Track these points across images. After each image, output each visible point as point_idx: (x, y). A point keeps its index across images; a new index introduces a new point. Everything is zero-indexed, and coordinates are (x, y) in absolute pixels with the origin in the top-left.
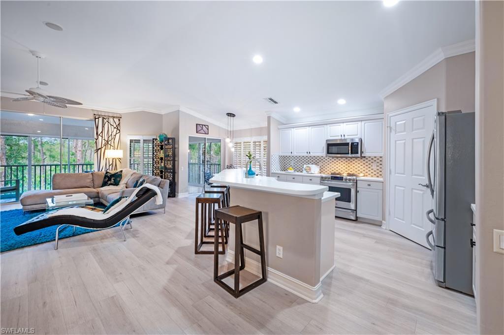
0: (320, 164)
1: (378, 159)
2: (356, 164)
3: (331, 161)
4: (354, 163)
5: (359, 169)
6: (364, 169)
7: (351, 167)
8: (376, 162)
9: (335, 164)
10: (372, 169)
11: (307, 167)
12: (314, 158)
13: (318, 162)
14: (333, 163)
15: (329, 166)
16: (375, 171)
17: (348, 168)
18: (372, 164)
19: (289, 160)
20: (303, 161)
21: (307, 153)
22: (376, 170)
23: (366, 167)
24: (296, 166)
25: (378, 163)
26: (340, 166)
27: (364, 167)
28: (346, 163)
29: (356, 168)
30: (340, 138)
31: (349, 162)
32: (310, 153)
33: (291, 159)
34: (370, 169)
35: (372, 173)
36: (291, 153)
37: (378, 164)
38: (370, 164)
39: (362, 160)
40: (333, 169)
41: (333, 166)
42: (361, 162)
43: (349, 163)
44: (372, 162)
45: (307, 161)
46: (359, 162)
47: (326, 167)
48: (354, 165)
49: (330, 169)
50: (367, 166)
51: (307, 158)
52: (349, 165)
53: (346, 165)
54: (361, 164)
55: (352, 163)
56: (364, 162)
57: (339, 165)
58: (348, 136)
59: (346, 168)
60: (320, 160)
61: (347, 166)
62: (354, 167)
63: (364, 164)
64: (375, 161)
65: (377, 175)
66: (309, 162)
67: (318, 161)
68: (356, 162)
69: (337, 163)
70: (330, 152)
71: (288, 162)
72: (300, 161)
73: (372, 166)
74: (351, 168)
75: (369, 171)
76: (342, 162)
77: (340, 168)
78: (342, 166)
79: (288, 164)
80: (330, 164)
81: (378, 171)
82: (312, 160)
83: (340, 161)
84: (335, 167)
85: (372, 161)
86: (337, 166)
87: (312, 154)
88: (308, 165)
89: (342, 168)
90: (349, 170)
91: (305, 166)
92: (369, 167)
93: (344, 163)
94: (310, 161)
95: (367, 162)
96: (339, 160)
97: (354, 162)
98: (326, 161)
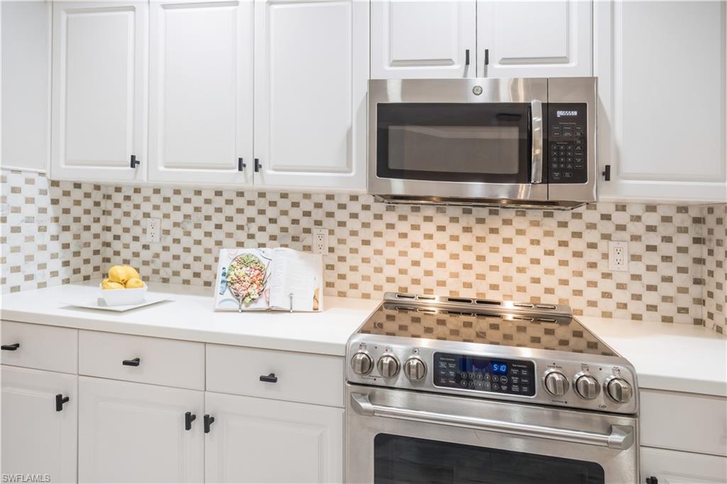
0: (322, 239)
1: (638, 219)
2: (521, 242)
3: (379, 226)
4: (508, 241)
5: (536, 271)
6: (564, 273)
7: (494, 259)
8: (626, 235)
9: (403, 244)
10: (607, 276)
11: (243, 262)
12: (284, 204)
13: (307, 231)
14: (391, 235)
15: (366, 251)
16: (621, 286)
17: (479, 267)
18: (603, 245)
19: (137, 215)
20: (217, 219)
21: (241, 165)
22: (625, 279)
23: (576, 264)
24: (176, 249)
25: (636, 238)
26: (429, 255)
27: (563, 263)
28: (467, 239)
29: (521, 270)
30: (454, 71)
31: (479, 230)
32: (257, 166)
33: (146, 207)
34: (594, 275)
35: (607, 295)
36: (134, 162)
37: (638, 248)
38: (592, 246)
39: (551, 224)
40: (390, 271)
41: (391, 253)
42: (548, 234)
43: (480, 239)
44: (606, 237)
45: (240, 219)
46: (536, 233)
47: (353, 260)
48: (507, 250)
49: (379, 270)
50: (578, 254)
51: (240, 203)
52: (483, 249)
53: (468, 248)
54: (550, 243)
55: (493, 240)
56: (564, 234)
57: (427, 245)
58: (505, 61)
59: (467, 267)
60: (318, 214)
61: (469, 257)
62: (507, 260)
63: (563, 244)
64: (621, 228)
65: (635, 307)
66: (253, 228)
67: (305, 222)
68: (520, 232)
69: (416, 236)
70: (392, 165)
71: (127, 222)
72: (198, 217)
73: (605, 256)
74: (494, 268)
75: (592, 284)
76: (441, 228)
77: (428, 264)
78: (441, 256)
79: (126, 238)
80: (378, 243)
81: (636, 287)
82: (272, 212)
83: (429, 228)
84: (404, 263)
85: (607, 227)
86: (416, 254)
87: (272, 179)
88: (251, 251)
89: (441, 265)
90: (481, 277)
91: (227, 256)
92: (592, 265)
93: (455, 238)
94: (262, 220)
95: (577, 235)
96: (428, 219)
97: (507, 232)
98: (354, 225)
